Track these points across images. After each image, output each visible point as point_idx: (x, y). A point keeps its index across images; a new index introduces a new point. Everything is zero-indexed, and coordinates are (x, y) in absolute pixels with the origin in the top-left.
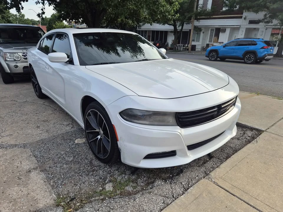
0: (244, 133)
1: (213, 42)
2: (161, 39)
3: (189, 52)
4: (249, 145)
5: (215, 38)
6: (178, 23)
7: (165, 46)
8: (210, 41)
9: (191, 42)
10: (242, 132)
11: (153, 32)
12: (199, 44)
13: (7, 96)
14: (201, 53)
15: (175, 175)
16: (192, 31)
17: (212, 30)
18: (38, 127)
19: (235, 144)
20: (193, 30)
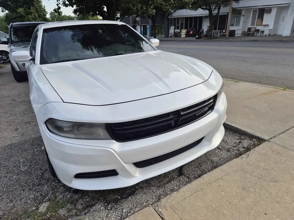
0: (240, 142)
1: (256, 25)
2: (195, 26)
3: (226, 39)
4: (235, 160)
5: (258, 20)
6: (214, 6)
7: (200, 33)
8: (253, 24)
9: (229, 27)
10: (238, 141)
11: (187, 19)
12: (239, 29)
13: (10, 95)
14: (241, 39)
15: (125, 196)
16: (230, 14)
17: (255, 11)
18: (17, 130)
19: (220, 157)
20: (232, 13)
